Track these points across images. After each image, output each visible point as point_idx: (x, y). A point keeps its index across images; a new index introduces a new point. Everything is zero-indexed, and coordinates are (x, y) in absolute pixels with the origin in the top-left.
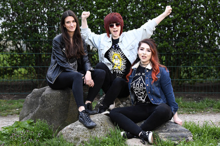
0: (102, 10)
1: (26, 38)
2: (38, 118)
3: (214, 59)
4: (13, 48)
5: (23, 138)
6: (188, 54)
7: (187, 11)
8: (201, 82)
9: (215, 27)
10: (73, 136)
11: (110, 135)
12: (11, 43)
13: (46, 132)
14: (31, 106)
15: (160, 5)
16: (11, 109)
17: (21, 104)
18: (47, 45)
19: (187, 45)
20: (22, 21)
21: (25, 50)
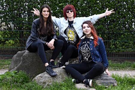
0: (62, 4)
1: (14, 21)
2: (21, 69)
3: (132, 36)
4: (6, 27)
5: (10, 82)
6: (115, 33)
7: (115, 6)
8: (123, 52)
9: (133, 17)
10: (42, 81)
11: (65, 81)
12: (4, 24)
13: (25, 78)
14: (16, 62)
15: (98, 2)
16: (4, 65)
17: (10, 62)
18: (27, 25)
19: (114, 27)
20: (11, 10)
21: (13, 28)
